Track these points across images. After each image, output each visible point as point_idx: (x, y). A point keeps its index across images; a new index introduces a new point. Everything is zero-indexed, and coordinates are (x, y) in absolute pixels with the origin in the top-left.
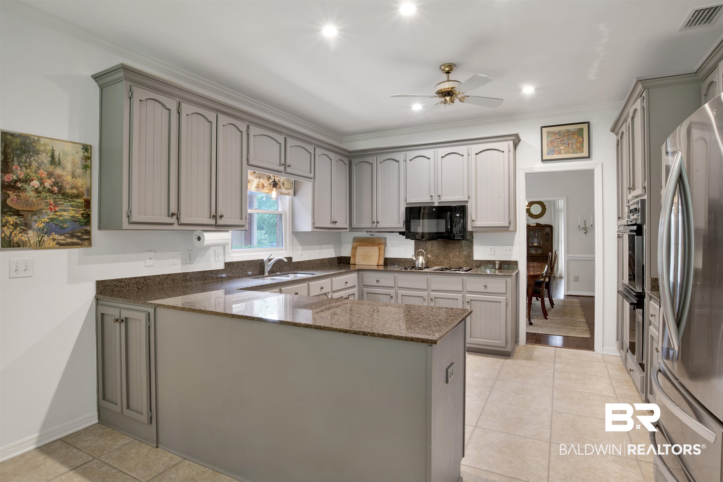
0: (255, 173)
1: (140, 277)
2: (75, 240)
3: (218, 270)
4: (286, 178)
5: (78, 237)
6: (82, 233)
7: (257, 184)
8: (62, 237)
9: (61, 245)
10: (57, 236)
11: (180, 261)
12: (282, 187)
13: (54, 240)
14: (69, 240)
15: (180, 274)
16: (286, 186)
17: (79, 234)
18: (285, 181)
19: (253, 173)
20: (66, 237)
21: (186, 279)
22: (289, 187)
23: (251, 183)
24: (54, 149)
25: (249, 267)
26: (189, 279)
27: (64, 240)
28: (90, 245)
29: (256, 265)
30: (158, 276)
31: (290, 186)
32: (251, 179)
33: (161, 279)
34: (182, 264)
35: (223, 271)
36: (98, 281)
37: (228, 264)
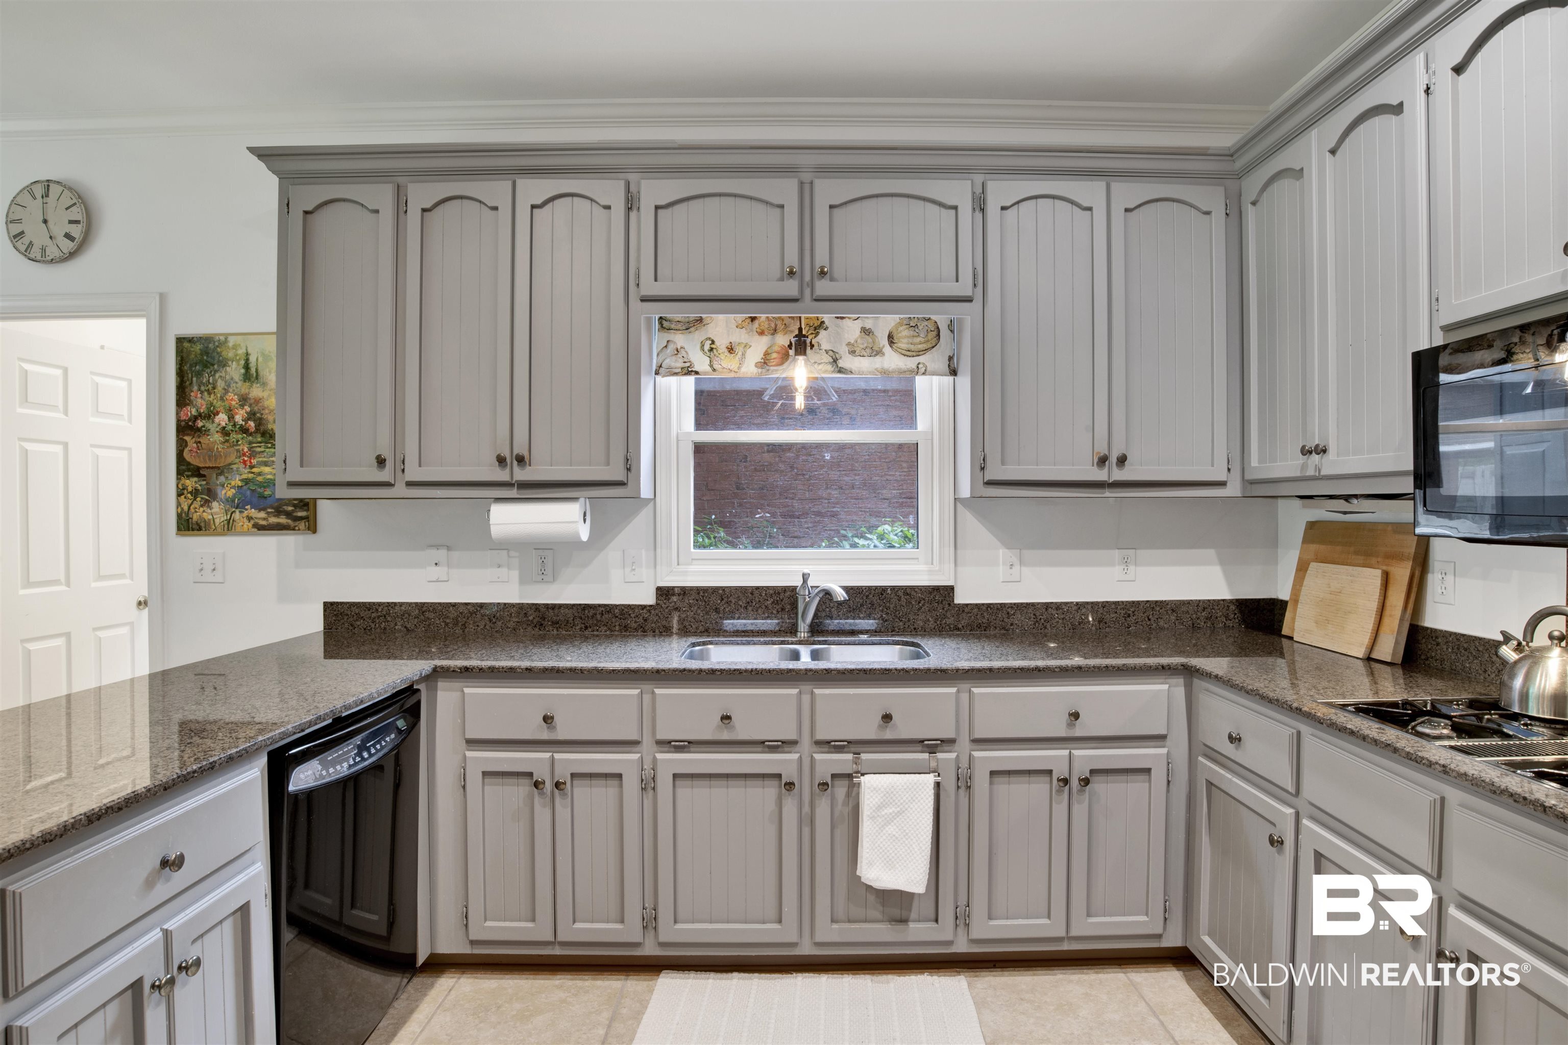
0: (753, 319)
1: (410, 604)
2: (283, 520)
3: (629, 605)
4: (902, 316)
5: (288, 515)
6: (295, 506)
7: (766, 351)
8: (262, 514)
9: (261, 528)
10: (253, 513)
11: (515, 574)
12: (887, 349)
13: (249, 518)
14: (273, 520)
15: (513, 605)
16: (903, 344)
17: (290, 508)
18: (901, 328)
19: (749, 320)
20: (268, 513)
21: (529, 620)
22: (921, 347)
23: (740, 353)
24: (250, 351)
25: (746, 607)
26: (535, 621)
27: (264, 519)
28: (313, 528)
29: (777, 603)
30: (454, 605)
31: (928, 341)
32: (738, 340)
33: (461, 613)
34: (523, 581)
35: (645, 611)
36: (325, 604)
37: (663, 593)
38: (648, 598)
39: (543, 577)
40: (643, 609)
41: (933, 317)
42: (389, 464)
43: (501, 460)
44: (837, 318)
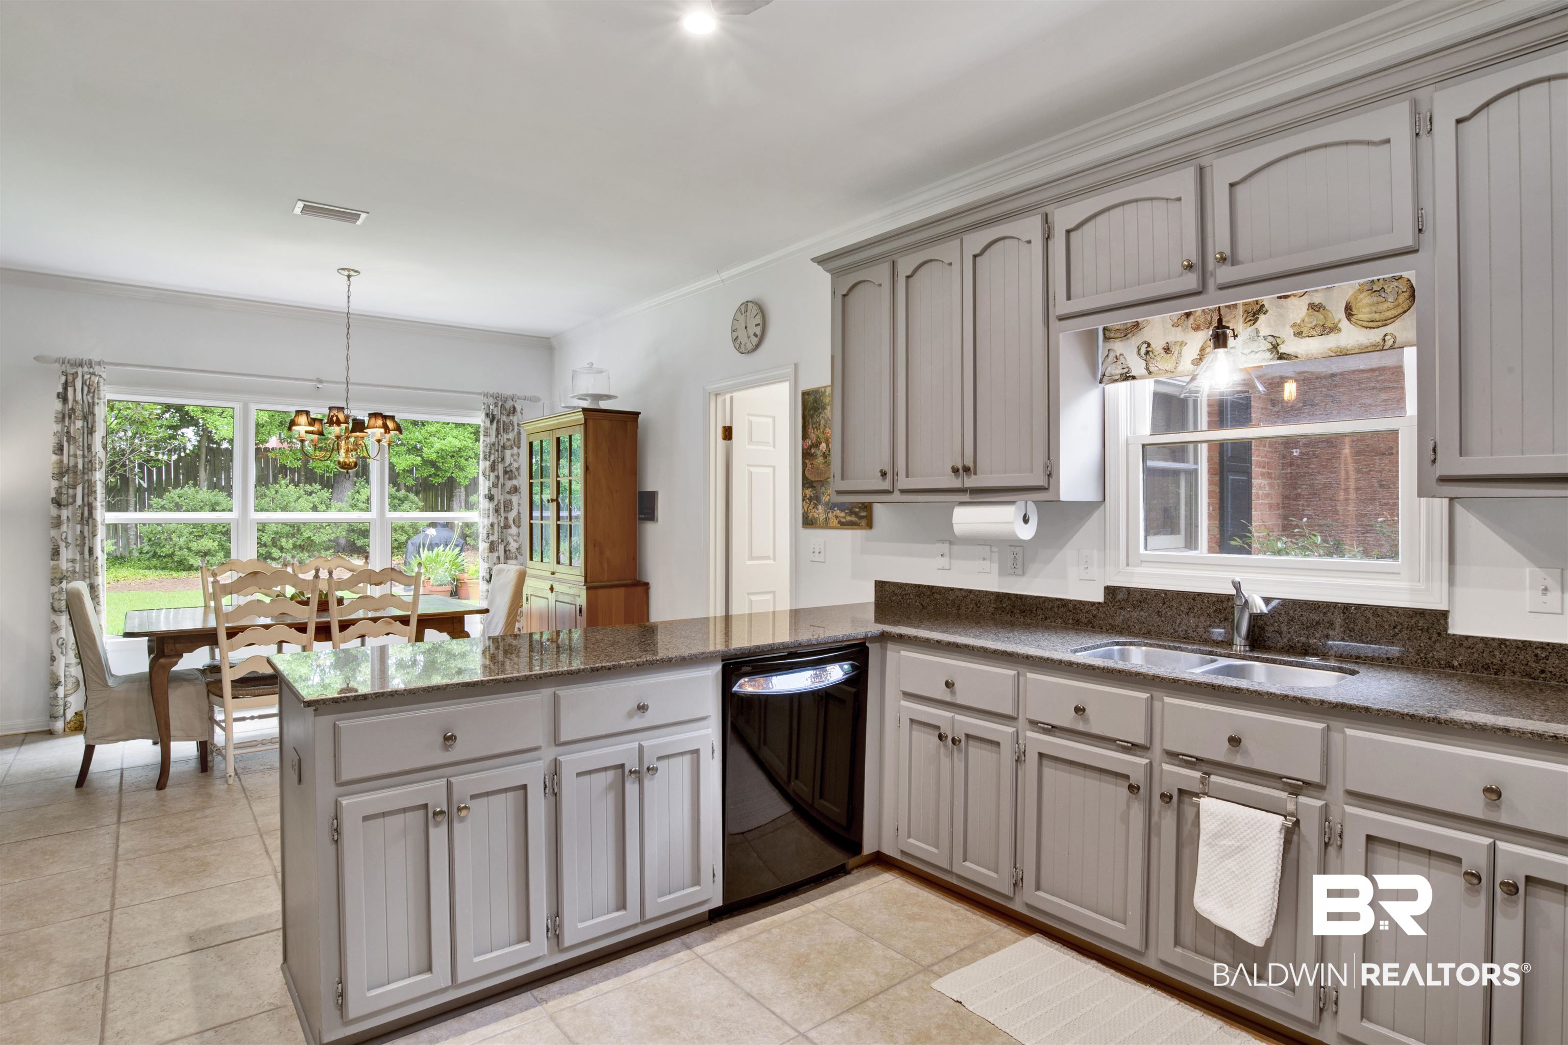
0: (1188, 315)
1: (924, 586)
2: (853, 518)
3: (1081, 601)
4: (1362, 281)
5: (856, 514)
6: (860, 508)
7: (1202, 346)
8: (843, 514)
9: (844, 525)
10: (838, 512)
11: (995, 567)
12: (1344, 324)
13: (837, 517)
14: (849, 518)
15: (992, 593)
16: (1363, 314)
17: (857, 510)
18: (1362, 296)
19: (1184, 318)
20: (846, 513)
21: (1003, 607)
22: (1389, 314)
23: (1177, 352)
26: (1008, 608)
27: (844, 518)
28: (870, 525)
30: (952, 589)
31: (1398, 305)
32: (1174, 340)
33: (957, 597)
34: (1002, 572)
35: (1094, 608)
36: (876, 581)
37: (1110, 591)
38: (1098, 597)
39: (1014, 570)
40: (1092, 606)
41: (1405, 274)
42: (889, 476)
43: (955, 470)
44: (1280, 298)
